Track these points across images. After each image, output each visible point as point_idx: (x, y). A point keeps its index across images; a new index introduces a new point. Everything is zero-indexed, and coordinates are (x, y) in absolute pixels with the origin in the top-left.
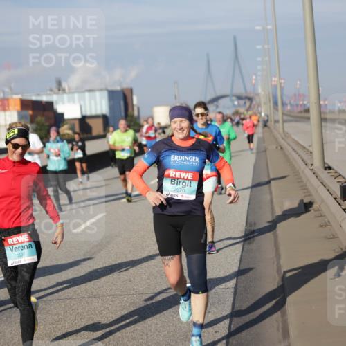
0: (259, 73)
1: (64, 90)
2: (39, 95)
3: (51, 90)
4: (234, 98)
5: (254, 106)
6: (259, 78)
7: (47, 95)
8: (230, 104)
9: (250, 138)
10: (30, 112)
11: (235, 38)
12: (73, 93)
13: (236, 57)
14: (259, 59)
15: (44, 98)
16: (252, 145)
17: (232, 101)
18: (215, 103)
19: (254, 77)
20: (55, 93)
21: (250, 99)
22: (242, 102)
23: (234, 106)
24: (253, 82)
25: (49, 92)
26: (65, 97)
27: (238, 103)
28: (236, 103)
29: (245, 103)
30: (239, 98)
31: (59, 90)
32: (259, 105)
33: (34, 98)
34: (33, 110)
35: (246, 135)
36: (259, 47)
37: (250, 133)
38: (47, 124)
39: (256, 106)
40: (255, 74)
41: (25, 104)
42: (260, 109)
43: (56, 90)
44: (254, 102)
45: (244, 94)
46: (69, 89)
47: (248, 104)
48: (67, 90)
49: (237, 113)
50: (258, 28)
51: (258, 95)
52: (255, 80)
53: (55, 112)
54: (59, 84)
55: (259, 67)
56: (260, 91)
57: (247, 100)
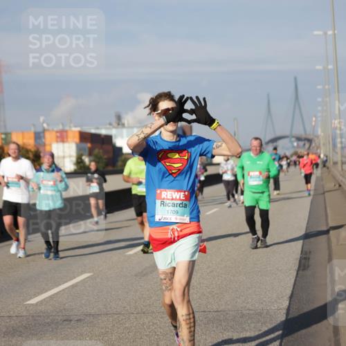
0: (319, 114)
1: (123, 125)
2: (98, 128)
3: (110, 124)
4: (293, 139)
5: (313, 147)
6: (319, 119)
7: (106, 128)
8: (290, 145)
9: (308, 178)
10: (89, 145)
11: (295, 79)
12: (132, 127)
13: (297, 98)
14: (319, 100)
15: (103, 132)
16: (309, 185)
17: (292, 142)
18: (275, 144)
19: (314, 119)
20: (114, 127)
21: (310, 141)
22: (301, 143)
23: (294, 147)
24: (313, 124)
25: (108, 126)
26: (125, 131)
27: (298, 145)
28: (295, 144)
29: (304, 144)
30: (299, 139)
31: (119, 124)
32: (318, 147)
33: (93, 131)
34: (92, 142)
35: (303, 175)
36: (319, 87)
37: (308, 172)
38: (106, 157)
39: (315, 148)
40: (315, 117)
41: (84, 137)
42: (319, 151)
43: (115, 124)
44: (313, 145)
45: (304, 136)
46: (128, 124)
47: (307, 146)
48: (126, 125)
49: (296, 153)
50: (319, 67)
51: (318, 137)
52: (315, 121)
53: (114, 146)
54: (119, 118)
55: (319, 108)
56: (320, 132)
57: (306, 142)
